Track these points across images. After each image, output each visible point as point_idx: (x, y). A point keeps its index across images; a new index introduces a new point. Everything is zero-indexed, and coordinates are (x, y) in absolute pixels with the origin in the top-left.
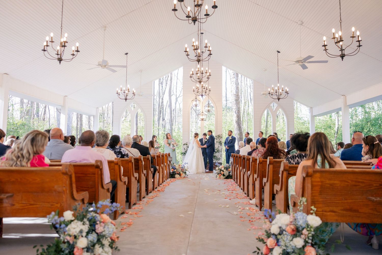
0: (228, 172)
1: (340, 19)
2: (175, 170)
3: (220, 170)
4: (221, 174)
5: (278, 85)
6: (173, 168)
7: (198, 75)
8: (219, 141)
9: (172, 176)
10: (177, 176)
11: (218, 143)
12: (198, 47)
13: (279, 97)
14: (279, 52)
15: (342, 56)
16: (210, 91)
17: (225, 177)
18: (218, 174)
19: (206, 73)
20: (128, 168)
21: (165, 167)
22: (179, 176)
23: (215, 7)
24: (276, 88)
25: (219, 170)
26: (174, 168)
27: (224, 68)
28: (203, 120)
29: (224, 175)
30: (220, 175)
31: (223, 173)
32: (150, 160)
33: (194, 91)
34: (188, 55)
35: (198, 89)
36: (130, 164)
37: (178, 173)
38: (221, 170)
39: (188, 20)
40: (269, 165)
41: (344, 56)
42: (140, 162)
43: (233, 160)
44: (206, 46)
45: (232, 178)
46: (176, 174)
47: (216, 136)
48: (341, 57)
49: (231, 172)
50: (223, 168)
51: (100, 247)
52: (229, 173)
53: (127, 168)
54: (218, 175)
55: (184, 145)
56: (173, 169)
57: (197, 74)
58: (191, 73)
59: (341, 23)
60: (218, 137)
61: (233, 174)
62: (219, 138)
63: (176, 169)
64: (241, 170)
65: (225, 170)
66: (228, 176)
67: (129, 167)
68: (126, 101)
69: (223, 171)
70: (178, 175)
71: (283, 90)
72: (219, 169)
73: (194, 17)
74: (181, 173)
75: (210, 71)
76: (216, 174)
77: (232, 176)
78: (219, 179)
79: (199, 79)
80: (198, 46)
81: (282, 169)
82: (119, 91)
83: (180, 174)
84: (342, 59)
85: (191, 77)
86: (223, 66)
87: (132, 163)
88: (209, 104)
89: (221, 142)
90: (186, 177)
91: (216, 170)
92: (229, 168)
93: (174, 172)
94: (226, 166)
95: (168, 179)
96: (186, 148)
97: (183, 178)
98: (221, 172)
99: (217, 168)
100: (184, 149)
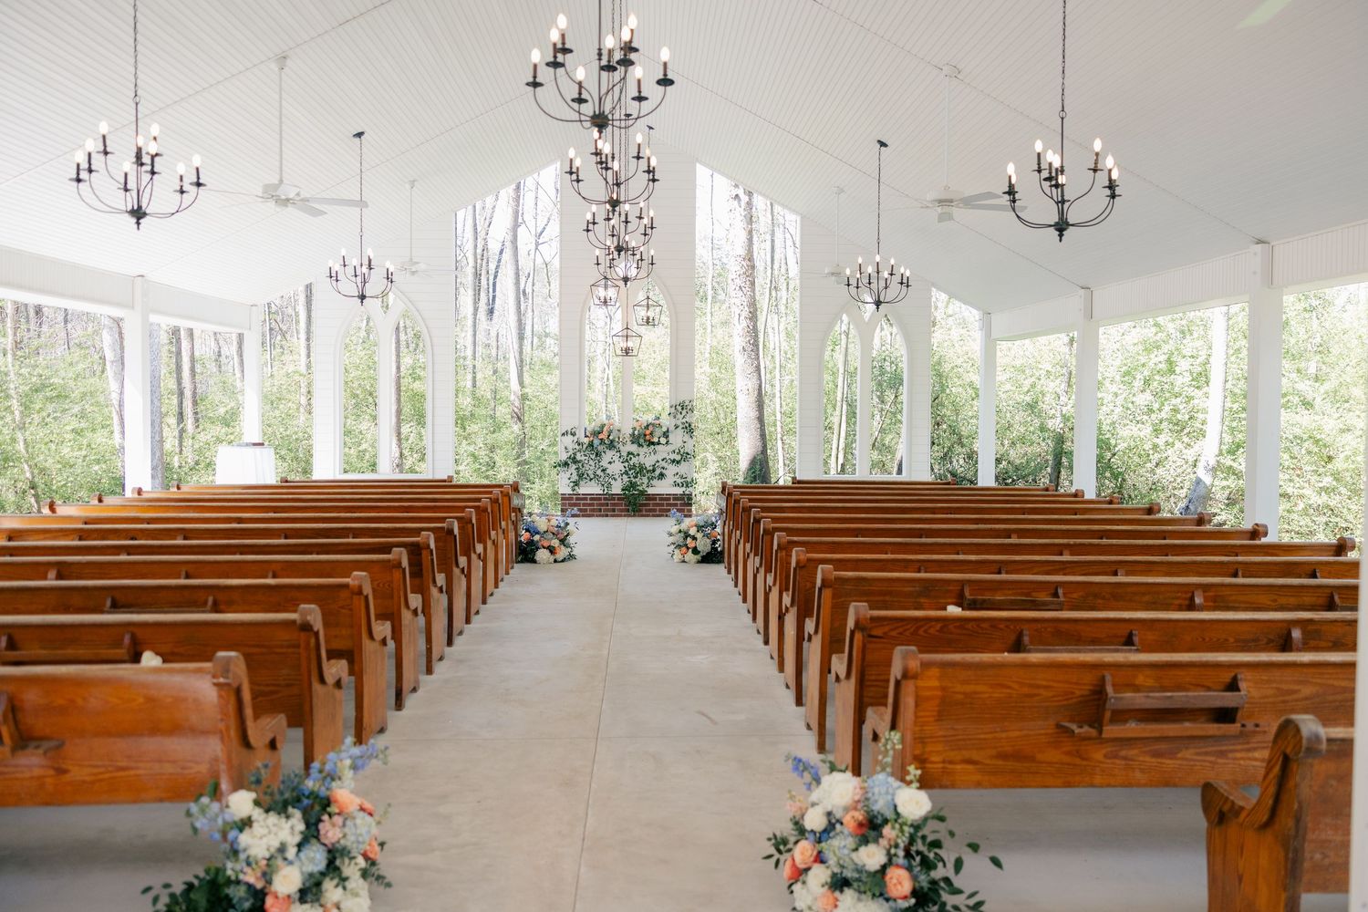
0: (708, 541)
1: (1061, 109)
2: (537, 538)
3: (685, 533)
4: (688, 548)
5: (878, 258)
6: (527, 530)
7: (612, 222)
8: (683, 423)
9: (526, 553)
10: (542, 555)
11: (680, 431)
12: (613, 158)
13: (879, 297)
14: (883, 144)
15: (1061, 227)
16: (652, 264)
17: (698, 557)
18: (679, 547)
19: (640, 218)
20: (389, 586)
21: (504, 533)
22: (549, 555)
23: (665, 82)
24: (870, 270)
25: (682, 535)
26: (532, 531)
27: (702, 173)
28: (627, 353)
29: (695, 551)
30: (684, 549)
31: (693, 545)
32: (455, 536)
33: (598, 264)
34: (578, 181)
35: (613, 260)
36: (397, 574)
37: (546, 545)
38: (687, 535)
39: (581, 121)
40: (820, 589)
41: (1065, 229)
42: (424, 553)
43: (725, 504)
44: (639, 153)
45: (720, 561)
46: (540, 549)
47: (671, 407)
48: (1057, 230)
49: (719, 540)
50: (695, 529)
51: (337, 886)
52: (714, 542)
53: (386, 585)
54: (677, 551)
55: (563, 434)
56: (528, 533)
57: (609, 219)
58: (589, 217)
59: (1062, 119)
60: (680, 410)
61: (726, 546)
62: (684, 412)
63: (538, 533)
64: (748, 554)
65: (699, 536)
66: (708, 553)
67: (392, 582)
68: (362, 302)
69: (694, 538)
70: (547, 553)
71: (892, 274)
72: (680, 531)
73: (597, 113)
74: (556, 544)
75: (652, 214)
76: (673, 547)
77: (722, 552)
78: (681, 562)
79: (613, 236)
80: (613, 154)
81: (851, 624)
82: (337, 267)
83: (549, 548)
84: (1061, 236)
85: (588, 231)
86: (698, 165)
87: (404, 570)
88: (648, 298)
89: (690, 426)
90: (571, 557)
91: (671, 535)
92: (713, 529)
93: (531, 542)
94: (702, 524)
95: (512, 568)
96: (571, 446)
97: (562, 561)
98: (689, 540)
99: (674, 529)
100: (566, 448)
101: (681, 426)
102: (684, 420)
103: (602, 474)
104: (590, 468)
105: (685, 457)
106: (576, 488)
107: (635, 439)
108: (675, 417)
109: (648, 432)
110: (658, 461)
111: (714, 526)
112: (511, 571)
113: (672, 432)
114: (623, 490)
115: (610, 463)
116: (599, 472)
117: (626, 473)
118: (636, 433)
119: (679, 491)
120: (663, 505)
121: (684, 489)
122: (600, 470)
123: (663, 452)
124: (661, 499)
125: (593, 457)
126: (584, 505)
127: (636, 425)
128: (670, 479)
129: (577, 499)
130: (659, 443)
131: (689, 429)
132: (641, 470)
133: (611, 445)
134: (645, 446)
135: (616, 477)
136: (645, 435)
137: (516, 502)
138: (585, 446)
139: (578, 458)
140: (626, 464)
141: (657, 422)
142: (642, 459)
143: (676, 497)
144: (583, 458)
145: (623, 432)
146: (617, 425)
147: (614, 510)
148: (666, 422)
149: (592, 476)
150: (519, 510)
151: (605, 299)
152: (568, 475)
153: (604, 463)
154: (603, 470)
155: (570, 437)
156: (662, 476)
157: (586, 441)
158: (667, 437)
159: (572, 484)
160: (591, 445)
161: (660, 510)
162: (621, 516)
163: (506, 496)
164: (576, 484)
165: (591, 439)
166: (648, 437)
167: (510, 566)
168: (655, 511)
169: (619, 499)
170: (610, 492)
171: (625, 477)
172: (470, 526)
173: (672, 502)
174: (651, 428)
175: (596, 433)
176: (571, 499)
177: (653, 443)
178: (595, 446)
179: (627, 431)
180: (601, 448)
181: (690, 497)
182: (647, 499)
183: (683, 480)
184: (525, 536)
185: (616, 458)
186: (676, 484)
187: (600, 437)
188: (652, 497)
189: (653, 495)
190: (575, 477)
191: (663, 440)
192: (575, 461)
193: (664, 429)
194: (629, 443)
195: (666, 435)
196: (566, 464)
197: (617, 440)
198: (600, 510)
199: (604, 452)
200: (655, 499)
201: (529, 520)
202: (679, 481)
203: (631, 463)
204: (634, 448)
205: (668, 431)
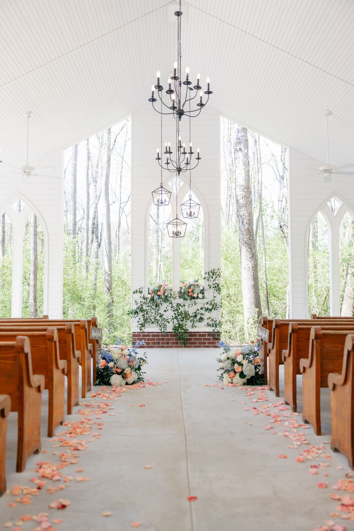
0: (252, 366)
2: (111, 364)
4: (235, 373)
6: (104, 358)
8: (214, 284)
9: (102, 377)
10: (115, 379)
11: (212, 290)
17: (245, 380)
18: (227, 371)
22: (122, 379)
25: (230, 361)
26: (108, 359)
27: (224, 120)
28: (177, 235)
29: (242, 375)
30: (232, 373)
31: (240, 370)
37: (119, 370)
38: (234, 362)
46: (114, 374)
47: (206, 273)
49: (259, 366)
50: (241, 356)
52: (256, 368)
54: (225, 375)
55: (134, 292)
56: (104, 360)
60: (212, 275)
62: (214, 277)
63: (112, 360)
65: (245, 362)
66: (252, 377)
69: (241, 364)
70: (119, 377)
72: (228, 358)
74: (128, 370)
76: (222, 371)
78: (230, 385)
83: (122, 373)
86: (221, 117)
88: (190, 199)
89: (218, 285)
90: (140, 379)
91: (220, 361)
92: (256, 356)
93: (106, 368)
94: (247, 352)
95: (89, 390)
96: (139, 300)
97: (133, 384)
98: (236, 365)
99: (223, 357)
100: (136, 301)
101: (212, 286)
102: (214, 282)
103: (160, 319)
104: (152, 314)
105: (214, 307)
106: (143, 328)
107: (183, 295)
108: (208, 280)
109: (190, 290)
110: (198, 310)
111: (256, 354)
112: (88, 395)
113: (206, 290)
114: (173, 329)
115: (165, 311)
116: (158, 318)
117: (176, 318)
118: (182, 291)
119: (210, 329)
120: (201, 339)
121: (214, 328)
122: (158, 316)
123: (200, 303)
124: (200, 335)
125: (154, 307)
126: (148, 339)
127: (182, 285)
128: (205, 322)
129: (143, 336)
130: (198, 298)
131: (218, 288)
132: (186, 316)
133: (166, 299)
134: (189, 300)
135: (170, 320)
136: (189, 292)
137: (94, 334)
138: (148, 300)
139: (145, 307)
140: (176, 312)
141: (196, 283)
142: (186, 308)
143: (209, 334)
144: (147, 308)
145: (173, 290)
146: (170, 286)
147: (168, 343)
148: (202, 283)
149: (153, 320)
150: (96, 342)
151: (162, 200)
152: (137, 319)
153: (161, 311)
154: (161, 316)
155: (139, 294)
156: (201, 319)
157: (149, 296)
158: (203, 293)
159: (140, 326)
160: (152, 299)
161: (199, 343)
162: (172, 347)
163: (82, 328)
164: (143, 325)
165: (153, 295)
166: (190, 294)
167: (86, 390)
168: (195, 343)
169: (171, 336)
170: (165, 331)
171: (175, 320)
172: (22, 356)
173: (207, 337)
174: (192, 287)
175: (156, 291)
176: (139, 336)
177: (194, 298)
178: (155, 300)
179: (176, 290)
180: (158, 301)
181: (219, 333)
182: (189, 336)
183: (213, 322)
184: (102, 363)
185: (169, 308)
186: (208, 325)
187: (158, 294)
188: (192, 334)
189: (194, 332)
190: (142, 321)
191: (200, 296)
192: (142, 310)
193: (201, 288)
194: (178, 298)
195: (202, 292)
196: (136, 312)
197: (170, 295)
198: (159, 343)
199: (161, 304)
200: (196, 335)
201: (105, 349)
202: (211, 323)
203: (180, 311)
204: (181, 301)
205: (203, 290)
